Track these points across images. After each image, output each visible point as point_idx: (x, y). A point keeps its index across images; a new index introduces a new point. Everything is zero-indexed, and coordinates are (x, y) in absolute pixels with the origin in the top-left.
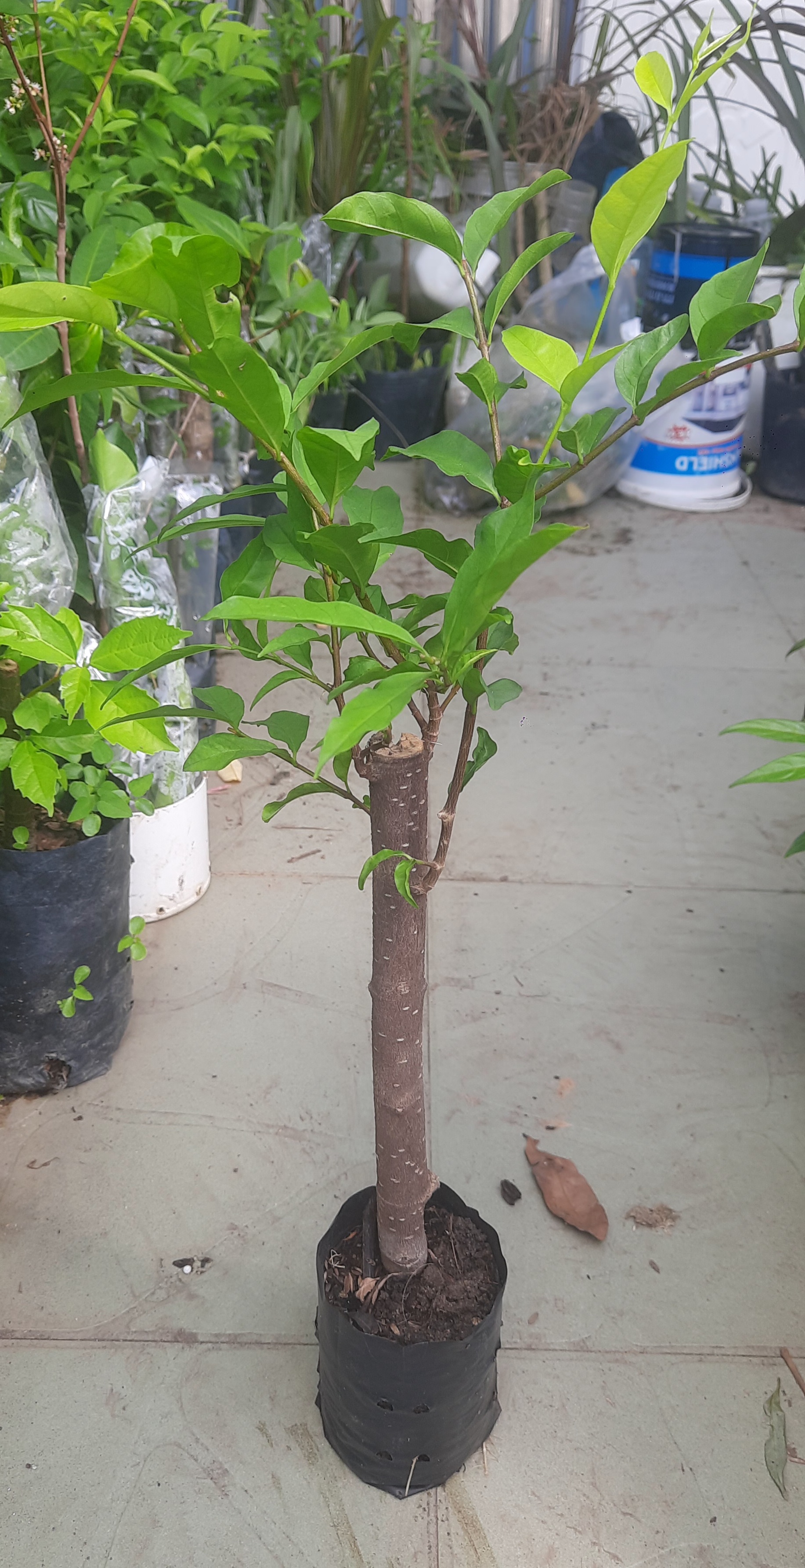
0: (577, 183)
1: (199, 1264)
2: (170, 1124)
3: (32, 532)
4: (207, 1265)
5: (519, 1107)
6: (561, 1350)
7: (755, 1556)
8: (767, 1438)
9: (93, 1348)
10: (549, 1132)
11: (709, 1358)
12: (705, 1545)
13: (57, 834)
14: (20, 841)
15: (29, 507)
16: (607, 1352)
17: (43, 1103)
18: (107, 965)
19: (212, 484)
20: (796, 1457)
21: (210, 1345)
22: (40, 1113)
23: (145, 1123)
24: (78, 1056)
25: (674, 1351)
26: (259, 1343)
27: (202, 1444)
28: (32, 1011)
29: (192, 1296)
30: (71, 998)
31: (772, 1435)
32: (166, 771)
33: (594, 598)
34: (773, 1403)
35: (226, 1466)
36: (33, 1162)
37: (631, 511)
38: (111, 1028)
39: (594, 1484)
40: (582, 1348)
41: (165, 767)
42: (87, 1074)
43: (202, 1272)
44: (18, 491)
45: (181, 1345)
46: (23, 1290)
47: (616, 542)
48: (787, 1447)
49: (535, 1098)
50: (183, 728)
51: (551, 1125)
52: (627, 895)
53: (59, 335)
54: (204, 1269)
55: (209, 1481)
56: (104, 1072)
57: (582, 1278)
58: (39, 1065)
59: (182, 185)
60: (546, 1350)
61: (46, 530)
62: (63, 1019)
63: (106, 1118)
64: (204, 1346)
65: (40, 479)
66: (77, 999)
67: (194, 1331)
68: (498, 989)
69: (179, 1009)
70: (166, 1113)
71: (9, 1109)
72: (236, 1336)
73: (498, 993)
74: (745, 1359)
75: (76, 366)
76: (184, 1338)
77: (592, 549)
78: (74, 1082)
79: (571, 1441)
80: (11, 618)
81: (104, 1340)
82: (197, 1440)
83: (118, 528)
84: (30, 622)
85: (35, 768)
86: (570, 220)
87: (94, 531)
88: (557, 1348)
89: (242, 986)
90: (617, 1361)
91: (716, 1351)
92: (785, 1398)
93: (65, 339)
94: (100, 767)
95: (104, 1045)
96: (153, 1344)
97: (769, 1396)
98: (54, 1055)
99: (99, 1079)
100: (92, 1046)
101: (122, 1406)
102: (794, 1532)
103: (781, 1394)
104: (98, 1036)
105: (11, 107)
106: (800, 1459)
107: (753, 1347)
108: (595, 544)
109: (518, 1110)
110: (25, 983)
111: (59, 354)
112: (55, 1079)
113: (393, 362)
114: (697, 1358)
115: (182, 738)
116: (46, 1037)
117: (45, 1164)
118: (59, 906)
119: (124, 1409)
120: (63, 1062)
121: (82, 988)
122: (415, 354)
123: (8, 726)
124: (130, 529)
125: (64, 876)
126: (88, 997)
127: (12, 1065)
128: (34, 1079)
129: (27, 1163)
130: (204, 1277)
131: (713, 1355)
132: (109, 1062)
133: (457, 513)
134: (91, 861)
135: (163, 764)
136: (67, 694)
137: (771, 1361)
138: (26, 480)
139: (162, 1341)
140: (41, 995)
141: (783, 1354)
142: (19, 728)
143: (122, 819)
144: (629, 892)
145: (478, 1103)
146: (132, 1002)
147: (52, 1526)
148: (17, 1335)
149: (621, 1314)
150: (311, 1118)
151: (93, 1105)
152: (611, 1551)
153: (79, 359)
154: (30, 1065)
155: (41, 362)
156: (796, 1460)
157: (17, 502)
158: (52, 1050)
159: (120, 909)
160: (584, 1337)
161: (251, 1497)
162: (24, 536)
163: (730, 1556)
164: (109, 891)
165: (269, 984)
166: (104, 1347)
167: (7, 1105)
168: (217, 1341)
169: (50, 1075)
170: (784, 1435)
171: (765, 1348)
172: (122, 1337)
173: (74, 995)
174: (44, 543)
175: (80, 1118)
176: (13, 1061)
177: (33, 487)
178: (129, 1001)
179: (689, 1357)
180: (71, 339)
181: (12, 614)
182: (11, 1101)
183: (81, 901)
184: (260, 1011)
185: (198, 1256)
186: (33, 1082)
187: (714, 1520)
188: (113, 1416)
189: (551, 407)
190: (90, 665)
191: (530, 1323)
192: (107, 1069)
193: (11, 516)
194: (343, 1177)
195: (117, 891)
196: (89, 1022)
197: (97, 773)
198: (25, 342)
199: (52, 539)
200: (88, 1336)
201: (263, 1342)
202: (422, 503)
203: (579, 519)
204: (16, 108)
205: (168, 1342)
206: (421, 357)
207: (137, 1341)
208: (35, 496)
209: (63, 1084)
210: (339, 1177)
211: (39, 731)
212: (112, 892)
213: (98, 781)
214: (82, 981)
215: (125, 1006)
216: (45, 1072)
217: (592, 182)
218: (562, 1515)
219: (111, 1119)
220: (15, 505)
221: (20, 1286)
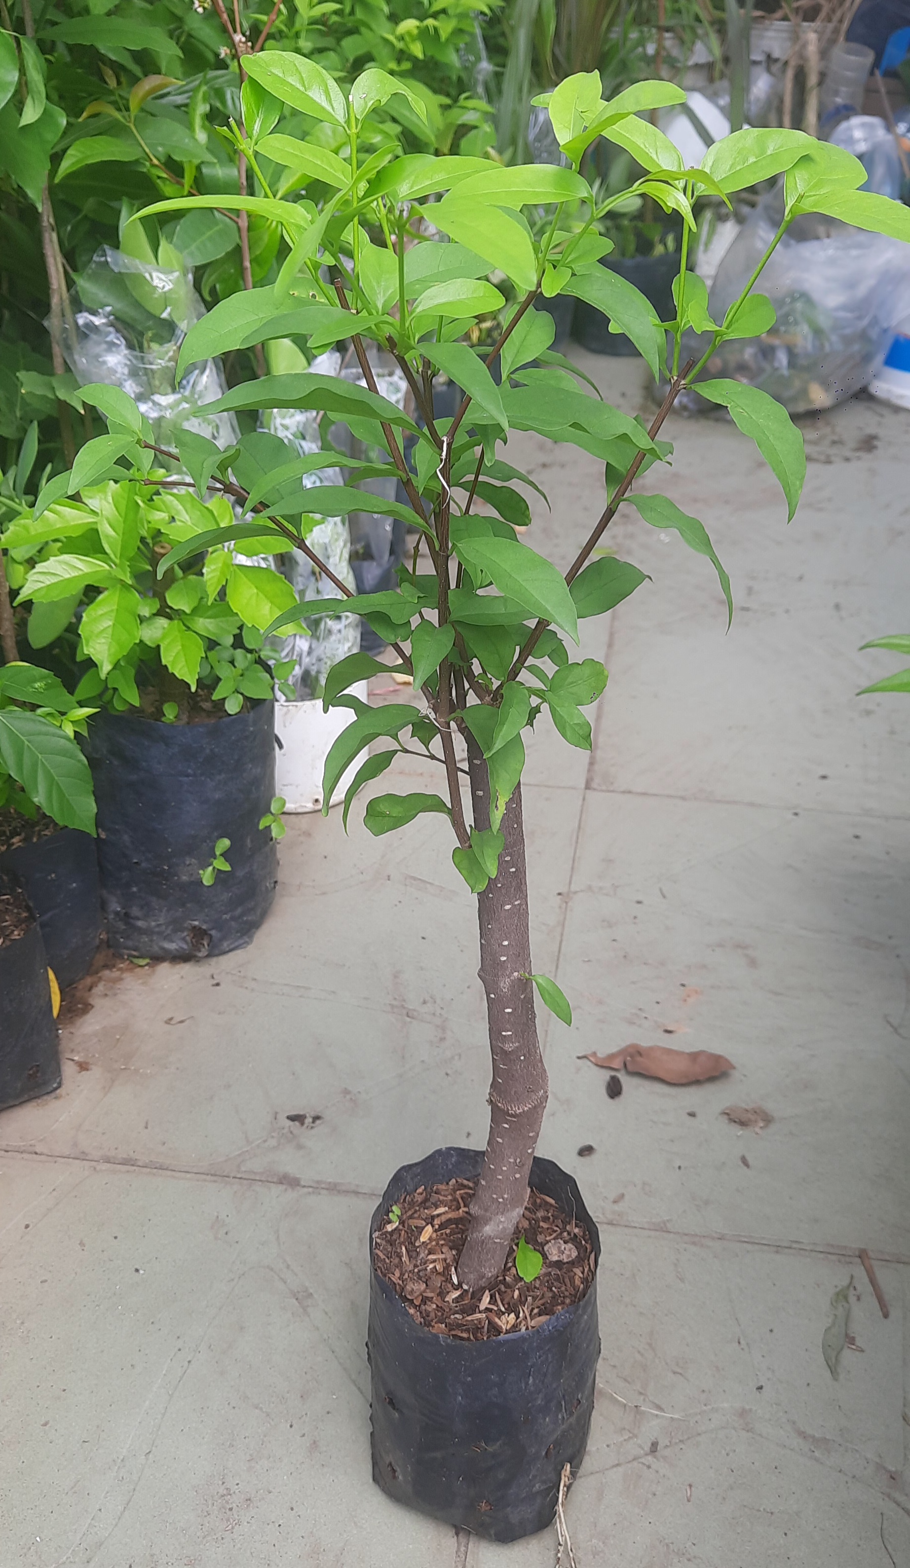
0: (853, 45)
1: (311, 1120)
2: (301, 996)
3: (201, 423)
4: (318, 1122)
5: (640, 1009)
6: (641, 1228)
7: (794, 1423)
8: (829, 1325)
9: (205, 1180)
10: (667, 1035)
11: (786, 1250)
12: (747, 1407)
13: (209, 714)
14: (169, 714)
15: (199, 398)
16: (686, 1235)
17: (186, 969)
18: (249, 841)
19: (395, 378)
20: (854, 1344)
21: (311, 1190)
22: (182, 977)
23: (277, 994)
24: (219, 925)
25: (752, 1240)
26: (356, 1193)
27: (292, 1270)
28: (176, 878)
29: (300, 1147)
30: (210, 868)
31: (834, 1323)
32: (326, 663)
33: (820, 510)
34: (842, 1296)
35: (311, 1291)
36: (171, 1019)
37: (882, 416)
38: (253, 903)
39: (650, 1345)
40: (662, 1228)
41: (326, 660)
42: (228, 946)
43: (312, 1128)
44: (188, 382)
45: (284, 1187)
46: (149, 1126)
47: (858, 449)
48: (847, 1335)
49: (658, 1003)
50: (344, 622)
51: (669, 1029)
52: (794, 817)
53: (239, 229)
54: (313, 1125)
55: (294, 1300)
56: (245, 945)
57: (674, 1168)
58: (183, 931)
59: (399, 61)
60: (626, 1226)
61: (214, 421)
62: (205, 889)
63: (242, 987)
64: (306, 1190)
65: (211, 370)
66: (218, 870)
67: (298, 1176)
68: (640, 898)
69: (324, 894)
70: (298, 986)
71: (154, 971)
72: (335, 1185)
73: (639, 902)
74: (822, 1256)
75: (254, 261)
76: (290, 1182)
77: (828, 456)
78: (215, 951)
79: (634, 1306)
80: (163, 502)
81: (216, 1175)
82: (288, 1267)
83: (287, 421)
84: (180, 507)
85: (183, 646)
86: (843, 89)
87: (265, 423)
88: (637, 1225)
89: (387, 878)
90: (694, 1243)
91: (794, 1245)
92: (854, 1292)
93: (245, 233)
94: (250, 651)
95: (245, 919)
96: (260, 1183)
97: (838, 1290)
98: (196, 923)
99: (239, 952)
100: (233, 918)
101: (225, 1231)
102: (837, 1407)
103: (852, 1289)
104: (239, 910)
105: (200, 6)
106: (858, 1346)
107: (832, 1246)
108: (833, 451)
109: (639, 1012)
110: (170, 850)
111: (238, 249)
112: (197, 946)
113: (632, 247)
114: (775, 1249)
115: (343, 631)
116: (189, 905)
117: (182, 1022)
118: (203, 779)
119: (226, 1233)
120: (204, 930)
121: (222, 859)
122: (657, 238)
123: (161, 606)
124: (299, 423)
125: (208, 751)
126: (226, 867)
127: (157, 929)
128: (177, 944)
129: (165, 1019)
130: (313, 1132)
131: (790, 1248)
132: (251, 938)
133: (686, 414)
134: (233, 738)
135: (323, 656)
136: (209, 576)
137: (848, 1259)
138: (197, 372)
139: (268, 1182)
140: (185, 864)
141: (862, 1255)
142: (171, 608)
143: (265, 700)
144: (796, 814)
145: (600, 1002)
146: (276, 882)
147: (151, 1321)
148: (140, 1163)
149: (707, 1203)
150: (435, 1002)
151: (232, 974)
152: (656, 1401)
153: (258, 253)
154: (175, 931)
155: (218, 257)
156: (853, 1347)
157: (187, 393)
158: (195, 918)
159: (263, 788)
160: (665, 1219)
161: (330, 1318)
162: (193, 426)
163: (770, 1420)
164: (251, 769)
165: (415, 879)
166: (215, 1181)
167: (153, 967)
168: (318, 1187)
169: (192, 942)
170: (846, 1324)
171: (845, 1247)
172: (232, 1175)
173: (215, 864)
174: (213, 435)
175: (218, 984)
176: (159, 925)
177: (204, 378)
178: (272, 881)
179: (766, 1248)
180: (251, 233)
181: (165, 499)
182: (156, 965)
183: (223, 776)
184: (400, 902)
185: (310, 1114)
186: (177, 947)
187: (760, 1388)
188: (216, 1238)
189: (794, 300)
190: (234, 550)
191: (615, 1202)
192: (247, 943)
193: (181, 408)
194: (457, 1058)
195: (259, 770)
196: (230, 894)
197: (246, 657)
198: (204, 238)
199: (221, 431)
200: (202, 1171)
201: (360, 1191)
202: (649, 403)
203: (820, 424)
204: (204, 8)
205: (273, 1182)
206: (663, 241)
207: (245, 1179)
208: (206, 388)
209: (203, 953)
210: (453, 1058)
211: (188, 611)
212: (254, 771)
213: (247, 664)
214: (222, 852)
215: (268, 885)
216: (188, 939)
217: (870, 46)
218: (614, 1366)
219: (246, 988)
220: (185, 397)
221: (147, 1123)
